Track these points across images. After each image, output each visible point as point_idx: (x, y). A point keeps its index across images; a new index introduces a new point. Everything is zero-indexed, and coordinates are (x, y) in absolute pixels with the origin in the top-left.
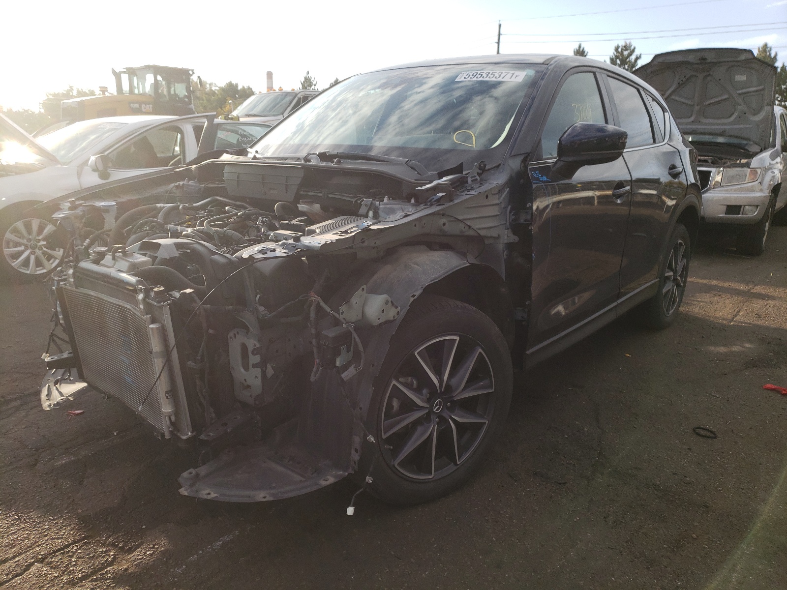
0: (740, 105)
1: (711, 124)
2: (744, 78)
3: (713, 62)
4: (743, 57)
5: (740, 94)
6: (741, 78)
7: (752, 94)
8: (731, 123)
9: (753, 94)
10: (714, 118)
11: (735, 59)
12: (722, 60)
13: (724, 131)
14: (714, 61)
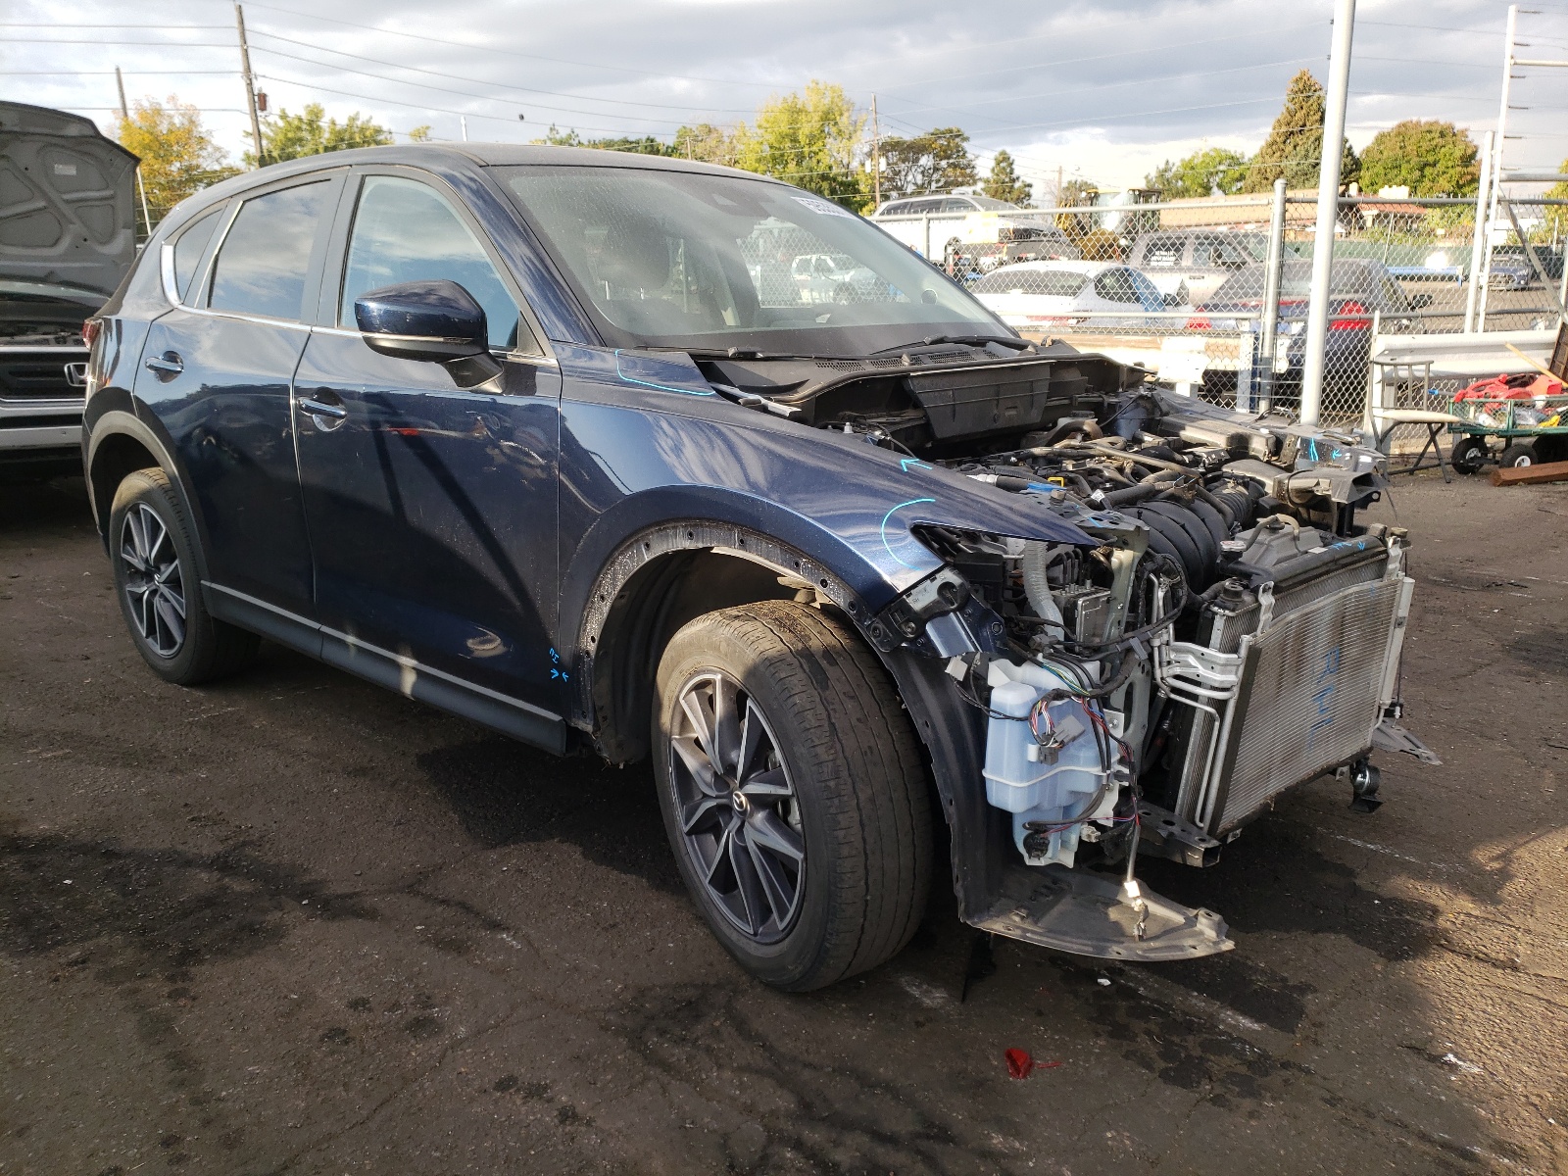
0: (72, 223)
1: (19, 258)
2: (71, 171)
3: (15, 132)
4: (73, 130)
5: (67, 202)
6: (66, 170)
7: (90, 203)
8: (62, 258)
9: (97, 203)
10: (25, 246)
11: (55, 133)
12: (32, 130)
13: (52, 273)
14: (16, 129)
